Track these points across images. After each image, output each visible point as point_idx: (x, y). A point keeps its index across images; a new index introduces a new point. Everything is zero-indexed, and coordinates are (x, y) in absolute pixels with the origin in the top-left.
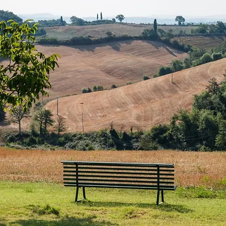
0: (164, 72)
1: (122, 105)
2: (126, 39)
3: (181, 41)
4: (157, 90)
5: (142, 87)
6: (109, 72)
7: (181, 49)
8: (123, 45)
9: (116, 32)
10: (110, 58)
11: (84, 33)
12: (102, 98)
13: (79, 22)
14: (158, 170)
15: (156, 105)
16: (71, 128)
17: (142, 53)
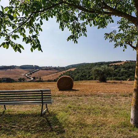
0: (56, 73)
1: (51, 77)
2: (52, 69)
3: (58, 69)
4: (55, 75)
5: (53, 74)
6: (49, 73)
7: (59, 70)
8: (51, 70)
9: (51, 68)
10: (50, 71)
11: (47, 68)
12: (48, 76)
13: (46, 67)
14: (42, 93)
15: (55, 77)
16: (44, 80)
17: (54, 71)
